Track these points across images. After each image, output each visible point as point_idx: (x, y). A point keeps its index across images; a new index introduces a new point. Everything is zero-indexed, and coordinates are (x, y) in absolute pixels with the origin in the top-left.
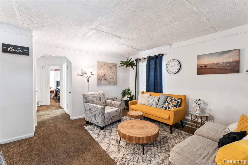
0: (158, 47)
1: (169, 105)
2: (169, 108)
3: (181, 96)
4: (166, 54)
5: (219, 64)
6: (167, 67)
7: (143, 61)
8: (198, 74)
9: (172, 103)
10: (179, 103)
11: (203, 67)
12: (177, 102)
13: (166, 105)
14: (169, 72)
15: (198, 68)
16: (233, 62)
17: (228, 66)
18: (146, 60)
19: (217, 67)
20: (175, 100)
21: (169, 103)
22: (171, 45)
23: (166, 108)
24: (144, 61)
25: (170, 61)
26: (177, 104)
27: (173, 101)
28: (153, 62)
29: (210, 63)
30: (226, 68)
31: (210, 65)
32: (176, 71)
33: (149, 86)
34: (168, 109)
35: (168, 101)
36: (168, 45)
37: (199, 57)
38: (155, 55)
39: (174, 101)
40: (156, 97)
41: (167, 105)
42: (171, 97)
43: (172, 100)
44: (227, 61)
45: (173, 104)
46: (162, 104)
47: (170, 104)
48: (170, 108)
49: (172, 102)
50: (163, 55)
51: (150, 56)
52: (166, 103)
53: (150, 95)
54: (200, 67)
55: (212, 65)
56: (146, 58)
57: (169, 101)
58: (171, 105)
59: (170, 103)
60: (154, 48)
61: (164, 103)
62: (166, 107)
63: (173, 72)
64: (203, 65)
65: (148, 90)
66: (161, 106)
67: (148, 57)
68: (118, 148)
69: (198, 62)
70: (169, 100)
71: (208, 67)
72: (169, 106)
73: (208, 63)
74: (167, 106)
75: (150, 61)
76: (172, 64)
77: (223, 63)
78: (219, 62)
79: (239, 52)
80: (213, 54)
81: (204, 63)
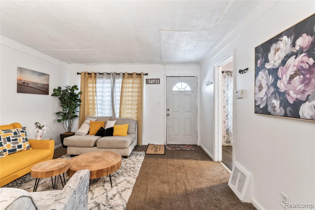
1: (17, 143)
2: (20, 147)
3: (13, 126)
5: (38, 84)
9: (21, 138)
11: (26, 84)
13: (8, 146)
16: (43, 85)
17: (44, 88)
19: (37, 86)
21: (13, 140)
23: (13, 151)
26: (26, 136)
27: (19, 133)
29: (32, 81)
30: (42, 89)
31: (31, 84)
34: (18, 150)
41: (13, 143)
42: (7, 131)
43: (15, 133)
47: (18, 141)
48: (23, 146)
49: (20, 136)
52: (8, 143)
54: (22, 84)
55: (34, 83)
57: (13, 137)
58: (22, 140)
59: (17, 138)
62: (11, 149)
64: (25, 82)
69: (20, 76)
71: (30, 85)
72: (20, 144)
73: (30, 81)
77: (41, 84)
78: (39, 82)
79: (49, 78)
80: (34, 72)
81: (26, 80)
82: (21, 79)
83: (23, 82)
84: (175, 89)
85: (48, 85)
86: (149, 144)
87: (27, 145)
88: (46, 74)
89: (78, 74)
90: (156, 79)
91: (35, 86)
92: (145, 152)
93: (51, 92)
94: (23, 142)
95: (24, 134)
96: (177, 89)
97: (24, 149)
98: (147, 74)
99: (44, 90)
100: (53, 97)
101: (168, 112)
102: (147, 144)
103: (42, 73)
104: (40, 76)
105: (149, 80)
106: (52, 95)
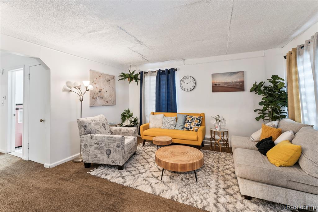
0: (170, 61)
1: (191, 125)
2: (191, 128)
3: (200, 114)
4: (179, 69)
5: (230, 83)
6: (181, 84)
7: (150, 75)
8: (213, 92)
10: (201, 122)
11: (217, 85)
12: (198, 120)
13: (187, 125)
14: (184, 89)
15: (213, 86)
17: (237, 85)
18: (156, 74)
19: (228, 85)
20: (197, 119)
21: (190, 123)
22: (184, 60)
23: (188, 129)
24: (152, 75)
25: (185, 77)
26: (199, 122)
28: (164, 78)
29: (223, 82)
30: (235, 87)
31: (222, 84)
32: (191, 88)
33: (160, 105)
34: (190, 129)
35: (188, 121)
36: (182, 60)
37: (213, 75)
38: (167, 69)
39: (195, 119)
40: (174, 118)
41: (189, 125)
42: (191, 117)
43: (193, 119)
44: (235, 81)
45: (195, 124)
46: (182, 124)
47: (192, 124)
48: (193, 128)
49: (194, 121)
50: (176, 70)
51: (160, 70)
52: (187, 123)
53: (164, 116)
54: (214, 85)
55: (225, 83)
56: (155, 72)
57: (190, 121)
58: (194, 124)
60: (166, 61)
61: (185, 123)
62: (187, 127)
63: (188, 89)
65: (159, 109)
66: (181, 127)
67: (157, 70)
68: (165, 184)
69: (212, 80)
70: (189, 119)
71: (222, 85)
73: (221, 82)
74: (188, 126)
75: (161, 76)
76: (186, 81)
77: (233, 82)
78: (230, 81)
79: (244, 74)
80: (224, 74)
81: (217, 82)
82: (214, 82)
83: (215, 84)
85: (243, 82)
88: (238, 72)
91: (226, 86)
94: (194, 126)
97: (194, 130)
99: (237, 87)
103: (233, 72)
104: (232, 76)
106: (251, 91)
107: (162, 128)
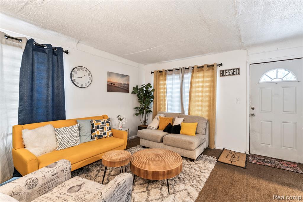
1: (103, 131)
2: (105, 134)
3: (103, 117)
5: (121, 84)
8: (108, 91)
9: (106, 127)
11: (113, 85)
13: (98, 132)
14: (76, 84)
17: (126, 87)
19: (120, 86)
20: (107, 122)
21: (101, 128)
23: (100, 137)
26: (110, 126)
27: (105, 123)
29: (117, 82)
30: (124, 88)
31: (116, 84)
32: (86, 84)
34: (103, 136)
35: (98, 126)
37: (110, 74)
41: (101, 131)
42: (98, 121)
43: (103, 123)
44: (125, 83)
46: (89, 133)
47: (104, 129)
48: (107, 134)
49: (105, 125)
52: (98, 130)
54: (110, 84)
55: (119, 84)
56: (21, 40)
57: (101, 126)
58: (107, 129)
59: (104, 127)
62: (99, 135)
63: (82, 85)
64: (112, 83)
66: (90, 138)
69: (108, 78)
70: (98, 124)
71: (116, 85)
72: (105, 132)
73: (115, 82)
74: (101, 133)
75: (35, 53)
76: (80, 73)
77: (123, 84)
79: (129, 78)
80: (118, 75)
81: (113, 81)
82: (110, 80)
83: (111, 83)
84: (264, 79)
85: (128, 85)
86: (224, 149)
87: (110, 133)
88: (127, 76)
89: (152, 73)
90: (234, 69)
92: (217, 159)
93: (131, 90)
95: (108, 124)
96: (269, 80)
97: (108, 136)
98: (221, 65)
100: (132, 94)
101: (253, 112)
102: (221, 148)
103: (124, 75)
104: (123, 78)
105: (225, 71)
106: (132, 93)
107: (58, 149)
